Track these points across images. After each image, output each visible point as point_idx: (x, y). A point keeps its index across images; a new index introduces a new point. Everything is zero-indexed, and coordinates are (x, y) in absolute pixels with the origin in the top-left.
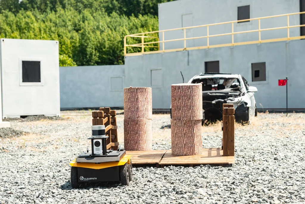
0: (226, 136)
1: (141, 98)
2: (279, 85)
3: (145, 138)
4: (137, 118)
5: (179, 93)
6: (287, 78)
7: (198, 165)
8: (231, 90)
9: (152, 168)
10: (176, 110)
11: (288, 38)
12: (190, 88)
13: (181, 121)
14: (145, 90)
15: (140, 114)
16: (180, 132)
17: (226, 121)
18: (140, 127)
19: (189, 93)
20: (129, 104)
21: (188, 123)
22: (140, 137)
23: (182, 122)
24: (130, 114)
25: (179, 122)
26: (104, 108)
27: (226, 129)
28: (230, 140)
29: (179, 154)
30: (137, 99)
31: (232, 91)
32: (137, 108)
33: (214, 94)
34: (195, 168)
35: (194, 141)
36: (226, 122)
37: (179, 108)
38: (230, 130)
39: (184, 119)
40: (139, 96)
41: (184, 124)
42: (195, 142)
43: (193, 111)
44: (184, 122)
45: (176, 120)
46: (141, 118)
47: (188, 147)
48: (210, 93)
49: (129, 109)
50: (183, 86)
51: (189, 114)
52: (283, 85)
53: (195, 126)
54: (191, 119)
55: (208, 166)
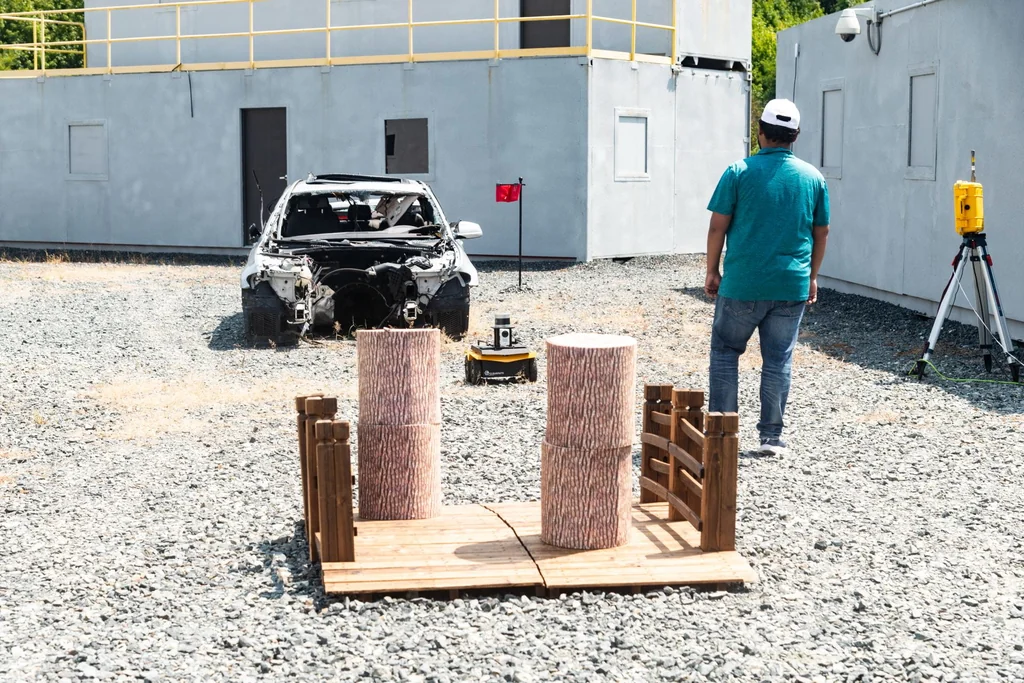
0: (714, 495)
1: (417, 364)
2: (499, 199)
3: (428, 482)
4: (407, 423)
5: (580, 370)
6: (521, 180)
7: (659, 587)
8: (410, 232)
9: (524, 598)
10: (567, 416)
11: (497, 52)
12: (611, 356)
13: (582, 450)
14: (428, 337)
15: (415, 410)
16: (577, 483)
17: (715, 452)
18: (416, 450)
19: (607, 372)
20: (382, 380)
21: (603, 455)
22: (416, 479)
23: (587, 454)
24: (383, 409)
25: (578, 453)
26: (319, 398)
27: (714, 473)
28: (724, 507)
29: (573, 544)
30: (407, 366)
31: (414, 235)
32: (407, 394)
33: (363, 244)
34: (651, 597)
35: (617, 506)
36: (716, 455)
37: (577, 411)
38: (725, 477)
39: (592, 444)
40: (412, 358)
41: (593, 459)
42: (619, 509)
43: (619, 423)
44: (592, 453)
45: (566, 446)
46: (418, 424)
47: (600, 525)
48: (351, 240)
49: (380, 395)
50: (593, 350)
51: (608, 431)
52: (510, 199)
53: (621, 463)
54: (614, 444)
55: (686, 590)
